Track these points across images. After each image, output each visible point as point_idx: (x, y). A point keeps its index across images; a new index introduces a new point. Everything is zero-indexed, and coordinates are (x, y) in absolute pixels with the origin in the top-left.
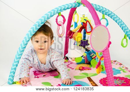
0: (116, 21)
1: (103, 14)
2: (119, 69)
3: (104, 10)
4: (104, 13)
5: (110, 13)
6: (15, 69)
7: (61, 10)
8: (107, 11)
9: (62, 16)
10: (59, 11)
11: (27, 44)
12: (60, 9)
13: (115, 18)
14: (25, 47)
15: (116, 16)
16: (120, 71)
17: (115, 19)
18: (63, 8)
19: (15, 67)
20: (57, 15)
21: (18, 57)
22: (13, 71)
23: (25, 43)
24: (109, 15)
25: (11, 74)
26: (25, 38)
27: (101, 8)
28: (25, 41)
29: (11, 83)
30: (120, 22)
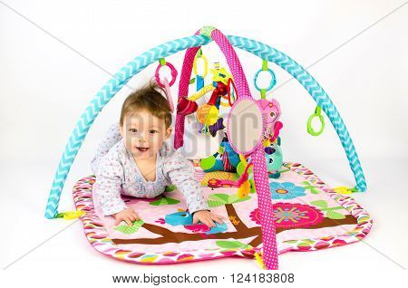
0: (295, 77)
1: (264, 59)
2: (304, 186)
3: (266, 50)
4: (266, 56)
5: (280, 57)
6: (62, 185)
7: (164, 53)
8: (273, 53)
9: (169, 65)
10: (160, 57)
11: (87, 130)
12: (161, 50)
13: (293, 68)
14: (83, 137)
15: (293, 65)
16: (304, 189)
17: (293, 71)
18: (169, 49)
19: (61, 179)
20: (157, 63)
21: (67, 158)
22: (56, 188)
23: (84, 127)
24: (277, 62)
25: (52, 196)
26: (89, 109)
27: (259, 47)
28: (83, 122)
29: (52, 215)
30: (304, 78)
